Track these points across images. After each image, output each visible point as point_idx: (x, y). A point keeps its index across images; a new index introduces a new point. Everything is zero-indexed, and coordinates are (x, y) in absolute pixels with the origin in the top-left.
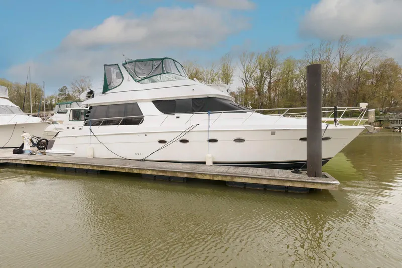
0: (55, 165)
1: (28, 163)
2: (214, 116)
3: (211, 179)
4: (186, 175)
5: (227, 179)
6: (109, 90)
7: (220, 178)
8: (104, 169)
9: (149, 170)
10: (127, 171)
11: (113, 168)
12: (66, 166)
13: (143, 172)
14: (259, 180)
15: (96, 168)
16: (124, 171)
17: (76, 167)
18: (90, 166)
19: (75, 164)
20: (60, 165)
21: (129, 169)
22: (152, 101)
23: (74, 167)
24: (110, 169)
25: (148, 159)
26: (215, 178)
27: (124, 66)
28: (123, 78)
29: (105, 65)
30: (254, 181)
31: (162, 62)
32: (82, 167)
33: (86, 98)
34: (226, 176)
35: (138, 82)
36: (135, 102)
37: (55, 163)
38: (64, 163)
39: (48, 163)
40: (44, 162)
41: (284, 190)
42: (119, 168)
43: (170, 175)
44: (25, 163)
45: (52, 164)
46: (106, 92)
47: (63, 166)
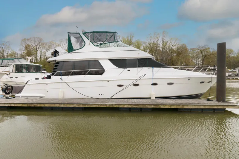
0: (42, 106)
1: (13, 105)
2: (156, 69)
3: (170, 107)
4: (153, 107)
5: (180, 107)
6: (74, 50)
7: (175, 107)
8: (89, 106)
10: (108, 106)
11: (96, 105)
12: (53, 106)
13: (121, 106)
14: (199, 106)
15: (81, 106)
17: (62, 106)
18: (75, 105)
19: (62, 104)
20: (46, 106)
21: (110, 105)
22: (109, 60)
23: (60, 106)
24: (94, 106)
25: (113, 97)
26: (172, 107)
27: (84, 35)
28: (85, 43)
29: (68, 33)
30: (196, 107)
31: (114, 34)
32: (68, 106)
33: (51, 55)
34: (179, 105)
35: (96, 46)
36: (97, 59)
37: (42, 104)
38: (51, 104)
39: (34, 105)
40: (30, 104)
41: (213, 111)
42: (101, 104)
43: (141, 107)
44: (9, 106)
45: (39, 106)
46: (72, 51)
47: (50, 106)
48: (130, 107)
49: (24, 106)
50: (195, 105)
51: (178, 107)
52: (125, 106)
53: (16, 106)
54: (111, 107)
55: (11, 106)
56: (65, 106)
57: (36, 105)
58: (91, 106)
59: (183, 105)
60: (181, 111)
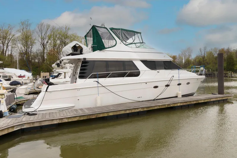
0: (106, 115)
9: (179, 103)
10: (167, 106)
11: (158, 107)
12: (118, 113)
13: (176, 105)
15: (145, 109)
16: (165, 107)
17: (128, 112)
18: (140, 109)
20: (111, 114)
21: (168, 105)
22: (141, 61)
23: (126, 113)
24: (156, 108)
27: (112, 31)
28: (116, 41)
32: (133, 111)
35: (126, 45)
36: (131, 60)
37: (106, 113)
38: (116, 111)
39: (96, 115)
40: (90, 115)
41: (223, 101)
42: (162, 105)
43: (189, 104)
44: (60, 122)
45: (101, 116)
46: (104, 49)
47: (115, 114)
48: (182, 104)
49: (82, 119)
50: (215, 98)
51: (206, 101)
52: (179, 105)
53: (70, 120)
54: (169, 106)
55: (63, 122)
56: (131, 112)
57: (99, 115)
58: (154, 108)
59: (210, 99)
60: (210, 103)
